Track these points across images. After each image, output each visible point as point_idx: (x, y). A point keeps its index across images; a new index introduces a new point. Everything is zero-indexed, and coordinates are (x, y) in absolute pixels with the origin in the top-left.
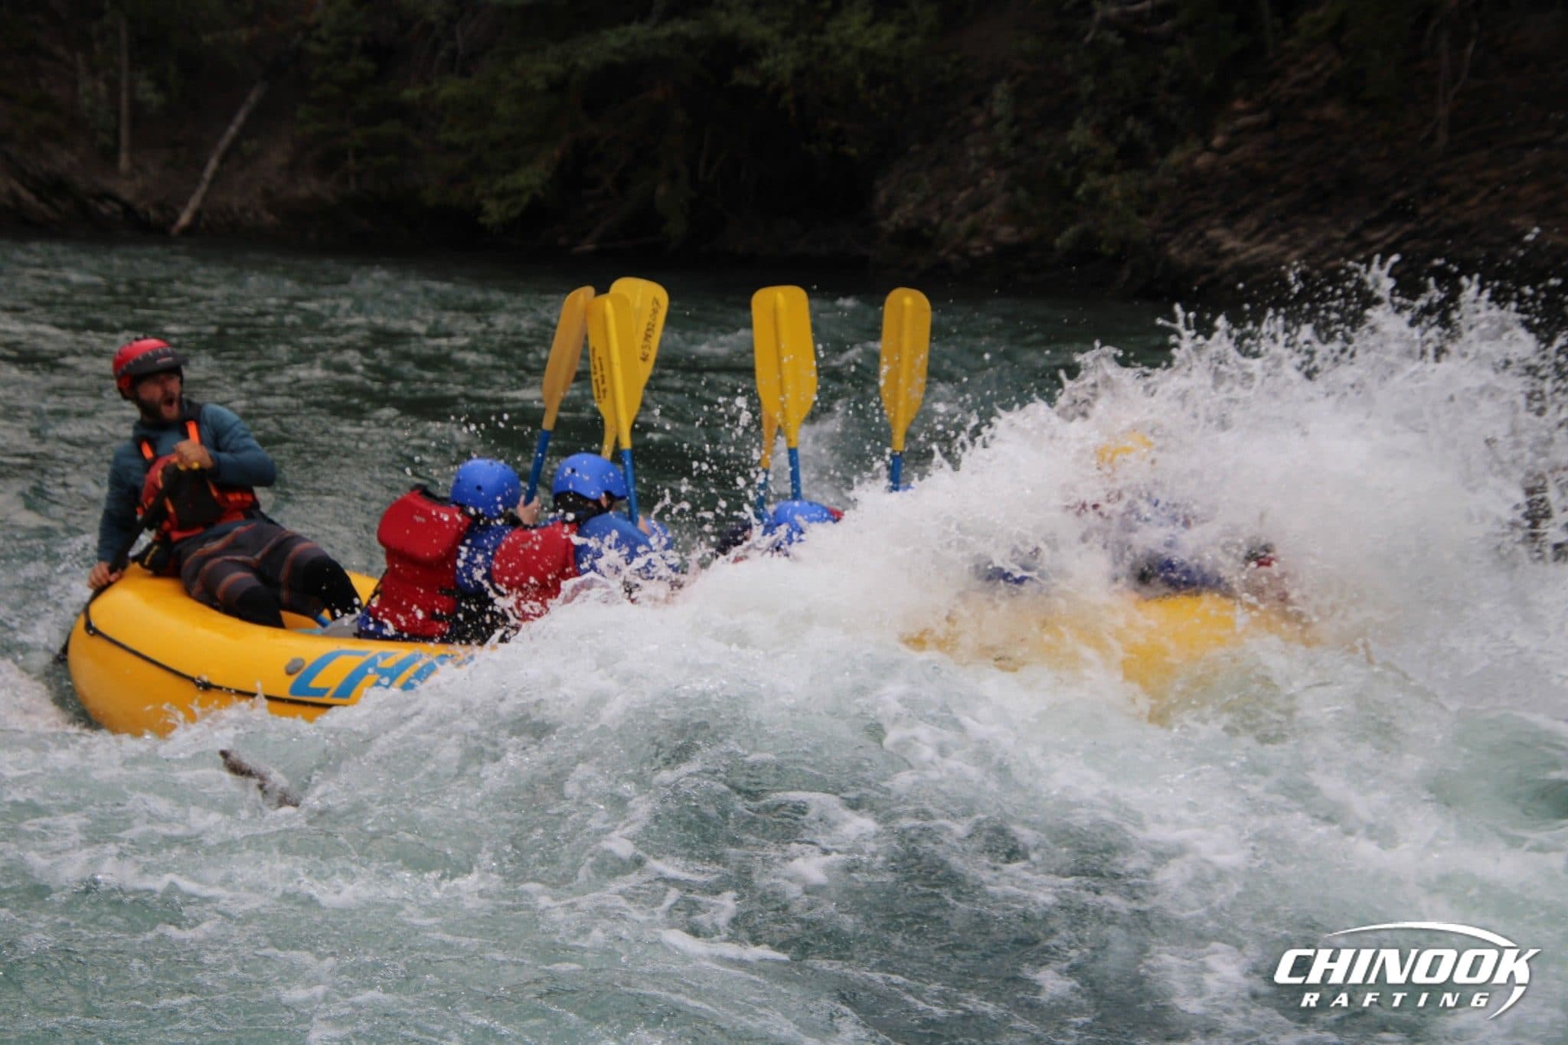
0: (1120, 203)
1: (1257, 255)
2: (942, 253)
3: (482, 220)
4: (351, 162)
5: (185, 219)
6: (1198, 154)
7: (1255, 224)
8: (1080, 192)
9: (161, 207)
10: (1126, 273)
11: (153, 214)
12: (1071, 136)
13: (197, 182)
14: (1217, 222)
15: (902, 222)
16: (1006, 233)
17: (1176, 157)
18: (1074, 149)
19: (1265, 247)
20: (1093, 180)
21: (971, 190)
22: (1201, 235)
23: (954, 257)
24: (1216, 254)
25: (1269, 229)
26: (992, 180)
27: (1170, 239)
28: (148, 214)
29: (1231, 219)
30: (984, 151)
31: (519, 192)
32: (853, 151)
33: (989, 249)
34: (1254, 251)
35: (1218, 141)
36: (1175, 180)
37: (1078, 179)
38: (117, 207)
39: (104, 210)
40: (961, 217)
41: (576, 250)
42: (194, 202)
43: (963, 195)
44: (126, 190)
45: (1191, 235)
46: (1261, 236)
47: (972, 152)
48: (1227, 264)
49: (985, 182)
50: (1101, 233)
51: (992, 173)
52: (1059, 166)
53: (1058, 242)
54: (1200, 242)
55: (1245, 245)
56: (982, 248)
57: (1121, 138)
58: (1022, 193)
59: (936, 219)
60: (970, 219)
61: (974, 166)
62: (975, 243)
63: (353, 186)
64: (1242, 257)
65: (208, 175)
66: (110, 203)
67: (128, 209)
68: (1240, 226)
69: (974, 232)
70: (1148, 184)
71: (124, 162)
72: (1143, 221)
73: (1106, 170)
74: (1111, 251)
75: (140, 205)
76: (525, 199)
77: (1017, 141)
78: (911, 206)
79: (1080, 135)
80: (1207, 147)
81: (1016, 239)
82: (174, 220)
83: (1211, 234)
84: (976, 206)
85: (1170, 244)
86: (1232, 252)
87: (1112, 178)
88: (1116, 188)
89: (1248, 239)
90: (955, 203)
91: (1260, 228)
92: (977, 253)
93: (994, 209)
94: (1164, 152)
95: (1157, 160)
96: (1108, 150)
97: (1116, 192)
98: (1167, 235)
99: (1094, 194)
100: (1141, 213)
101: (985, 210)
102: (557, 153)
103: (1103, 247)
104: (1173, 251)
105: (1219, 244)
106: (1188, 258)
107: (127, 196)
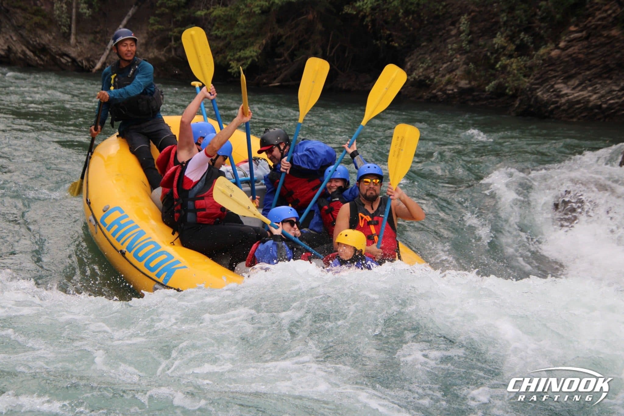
0: (516, 72)
1: (578, 96)
2: (434, 91)
3: (229, 70)
4: (173, 42)
5: (98, 66)
6: (551, 50)
7: (577, 82)
8: (498, 66)
9: (88, 60)
10: (517, 103)
11: (85, 63)
12: (495, 40)
13: (104, 50)
14: (559, 81)
15: (417, 77)
16: (463, 83)
17: (542, 51)
18: (496, 46)
19: (581, 93)
20: (504, 61)
21: (449, 63)
22: (552, 86)
23: (439, 93)
24: (559, 96)
25: (583, 85)
26: (459, 59)
27: (538, 88)
28: (82, 63)
29: (567, 79)
30: (455, 46)
31: (247, 58)
32: (396, 45)
33: (456, 90)
34: (576, 95)
35: (562, 44)
36: (541, 62)
37: (497, 60)
38: (69, 60)
39: (63, 61)
40: (443, 76)
41: (270, 85)
42: (103, 59)
43: (445, 65)
44: (73, 52)
45: (547, 87)
46: (580, 88)
47: (450, 46)
48: (563, 100)
49: (455, 60)
50: (507, 85)
51: (458, 56)
52: (489, 54)
53: (487, 88)
54: (551, 90)
55: (572, 92)
56: (452, 90)
57: (518, 42)
58: (471, 65)
59: (432, 76)
60: (447, 76)
61: (451, 52)
62: (449, 87)
63: (173, 53)
64: (570, 97)
65: (109, 47)
66: (65, 58)
67: (74, 60)
68: (569, 83)
69: (449, 82)
70: (529, 63)
71: (73, 40)
72: (526, 80)
73: (510, 56)
74: (511, 93)
75: (79, 59)
76: (249, 62)
77: (470, 42)
78: (421, 70)
79: (499, 40)
80: (557, 47)
81: (468, 86)
82: (94, 67)
83: (556, 86)
84: (451, 71)
85: (538, 91)
86: (566, 94)
87: (512, 60)
88: (514, 64)
89: (574, 89)
90: (441, 69)
91: (579, 85)
92: (450, 92)
93: (458, 72)
94: (537, 48)
95: (534, 53)
96: (512, 47)
97: (514, 66)
98: (536, 86)
99: (504, 67)
100: (525, 76)
101: (454, 73)
102: (264, 42)
103: (507, 91)
104: (539, 94)
105: (560, 91)
106: (546, 97)
107: (73, 55)
